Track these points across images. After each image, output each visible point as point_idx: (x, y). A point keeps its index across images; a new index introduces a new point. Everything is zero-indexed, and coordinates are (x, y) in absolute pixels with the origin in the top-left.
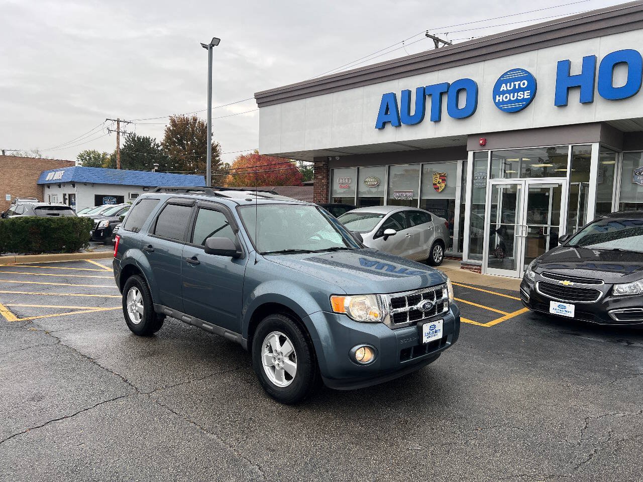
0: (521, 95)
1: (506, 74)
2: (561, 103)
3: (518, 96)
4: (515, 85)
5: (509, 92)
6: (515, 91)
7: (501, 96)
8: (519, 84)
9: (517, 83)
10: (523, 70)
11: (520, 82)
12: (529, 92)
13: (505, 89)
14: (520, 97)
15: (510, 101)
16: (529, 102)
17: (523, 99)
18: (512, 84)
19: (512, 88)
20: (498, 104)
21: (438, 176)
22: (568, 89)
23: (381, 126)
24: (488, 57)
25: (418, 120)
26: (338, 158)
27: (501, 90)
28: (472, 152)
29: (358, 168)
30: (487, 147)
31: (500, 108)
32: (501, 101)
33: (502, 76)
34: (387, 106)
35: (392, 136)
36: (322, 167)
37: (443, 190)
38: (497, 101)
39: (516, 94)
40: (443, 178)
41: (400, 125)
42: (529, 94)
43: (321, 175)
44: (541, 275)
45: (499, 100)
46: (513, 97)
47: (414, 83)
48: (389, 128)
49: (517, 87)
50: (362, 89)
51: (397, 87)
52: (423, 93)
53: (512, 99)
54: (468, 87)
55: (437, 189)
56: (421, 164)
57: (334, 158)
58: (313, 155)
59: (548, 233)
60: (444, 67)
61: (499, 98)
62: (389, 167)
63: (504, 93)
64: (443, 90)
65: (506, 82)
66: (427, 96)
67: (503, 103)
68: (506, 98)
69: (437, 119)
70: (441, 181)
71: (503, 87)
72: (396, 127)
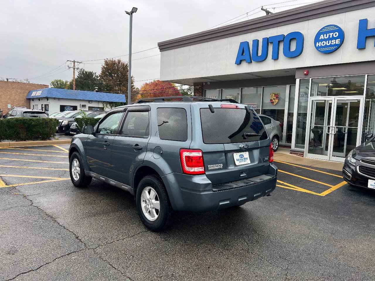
0: (334, 42)
1: (323, 28)
2: (361, 47)
3: (331, 42)
4: (330, 36)
5: (325, 40)
6: (329, 39)
7: (320, 43)
8: (333, 35)
9: (331, 34)
10: (335, 26)
11: (333, 33)
12: (340, 39)
13: (323, 38)
14: (333, 43)
15: (326, 46)
16: (339, 46)
17: (335, 45)
18: (328, 34)
19: (328, 37)
20: (317, 48)
21: (274, 95)
22: (366, 37)
23: (239, 62)
24: (311, 18)
25: (263, 59)
26: (209, 83)
27: (320, 39)
28: (299, 79)
29: (222, 90)
30: (309, 76)
31: (319, 51)
32: (320, 46)
33: (321, 30)
34: (243, 49)
35: (246, 69)
36: (199, 89)
37: (277, 103)
38: (317, 46)
39: (330, 41)
40: (277, 96)
41: (251, 62)
42: (339, 41)
43: (198, 94)
44: (360, 161)
45: (318, 45)
46: (328, 43)
47: (261, 35)
48: (244, 64)
49: (331, 37)
50: (227, 39)
51: (249, 38)
52: (267, 41)
53: (327, 44)
54: (297, 37)
55: (273, 103)
56: (262, 87)
57: (206, 83)
58: (193, 81)
59: (346, 131)
60: (281, 24)
61: (318, 44)
62: (242, 89)
63: (322, 40)
64: (280, 39)
65: (323, 33)
66: (269, 44)
67: (322, 47)
68: (324, 44)
69: (276, 58)
70: (275, 98)
71: (322, 37)
72: (249, 63)
